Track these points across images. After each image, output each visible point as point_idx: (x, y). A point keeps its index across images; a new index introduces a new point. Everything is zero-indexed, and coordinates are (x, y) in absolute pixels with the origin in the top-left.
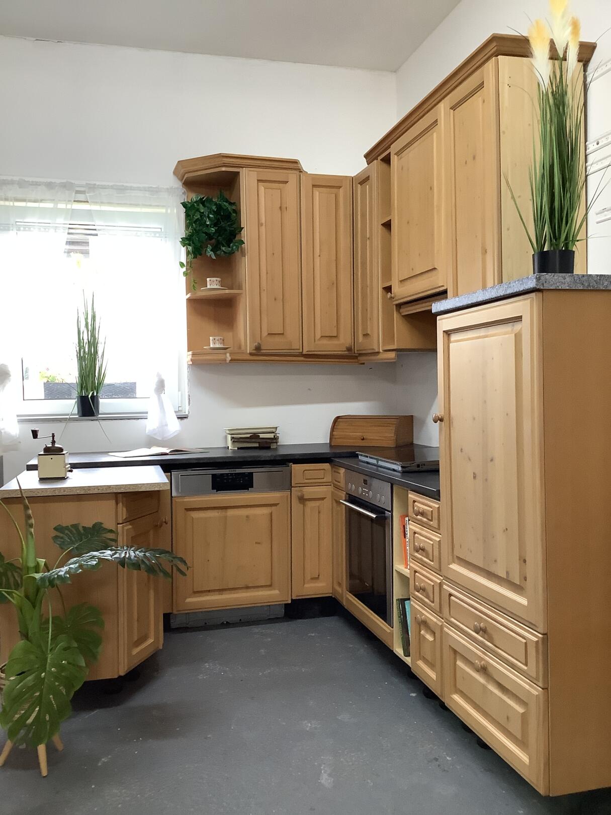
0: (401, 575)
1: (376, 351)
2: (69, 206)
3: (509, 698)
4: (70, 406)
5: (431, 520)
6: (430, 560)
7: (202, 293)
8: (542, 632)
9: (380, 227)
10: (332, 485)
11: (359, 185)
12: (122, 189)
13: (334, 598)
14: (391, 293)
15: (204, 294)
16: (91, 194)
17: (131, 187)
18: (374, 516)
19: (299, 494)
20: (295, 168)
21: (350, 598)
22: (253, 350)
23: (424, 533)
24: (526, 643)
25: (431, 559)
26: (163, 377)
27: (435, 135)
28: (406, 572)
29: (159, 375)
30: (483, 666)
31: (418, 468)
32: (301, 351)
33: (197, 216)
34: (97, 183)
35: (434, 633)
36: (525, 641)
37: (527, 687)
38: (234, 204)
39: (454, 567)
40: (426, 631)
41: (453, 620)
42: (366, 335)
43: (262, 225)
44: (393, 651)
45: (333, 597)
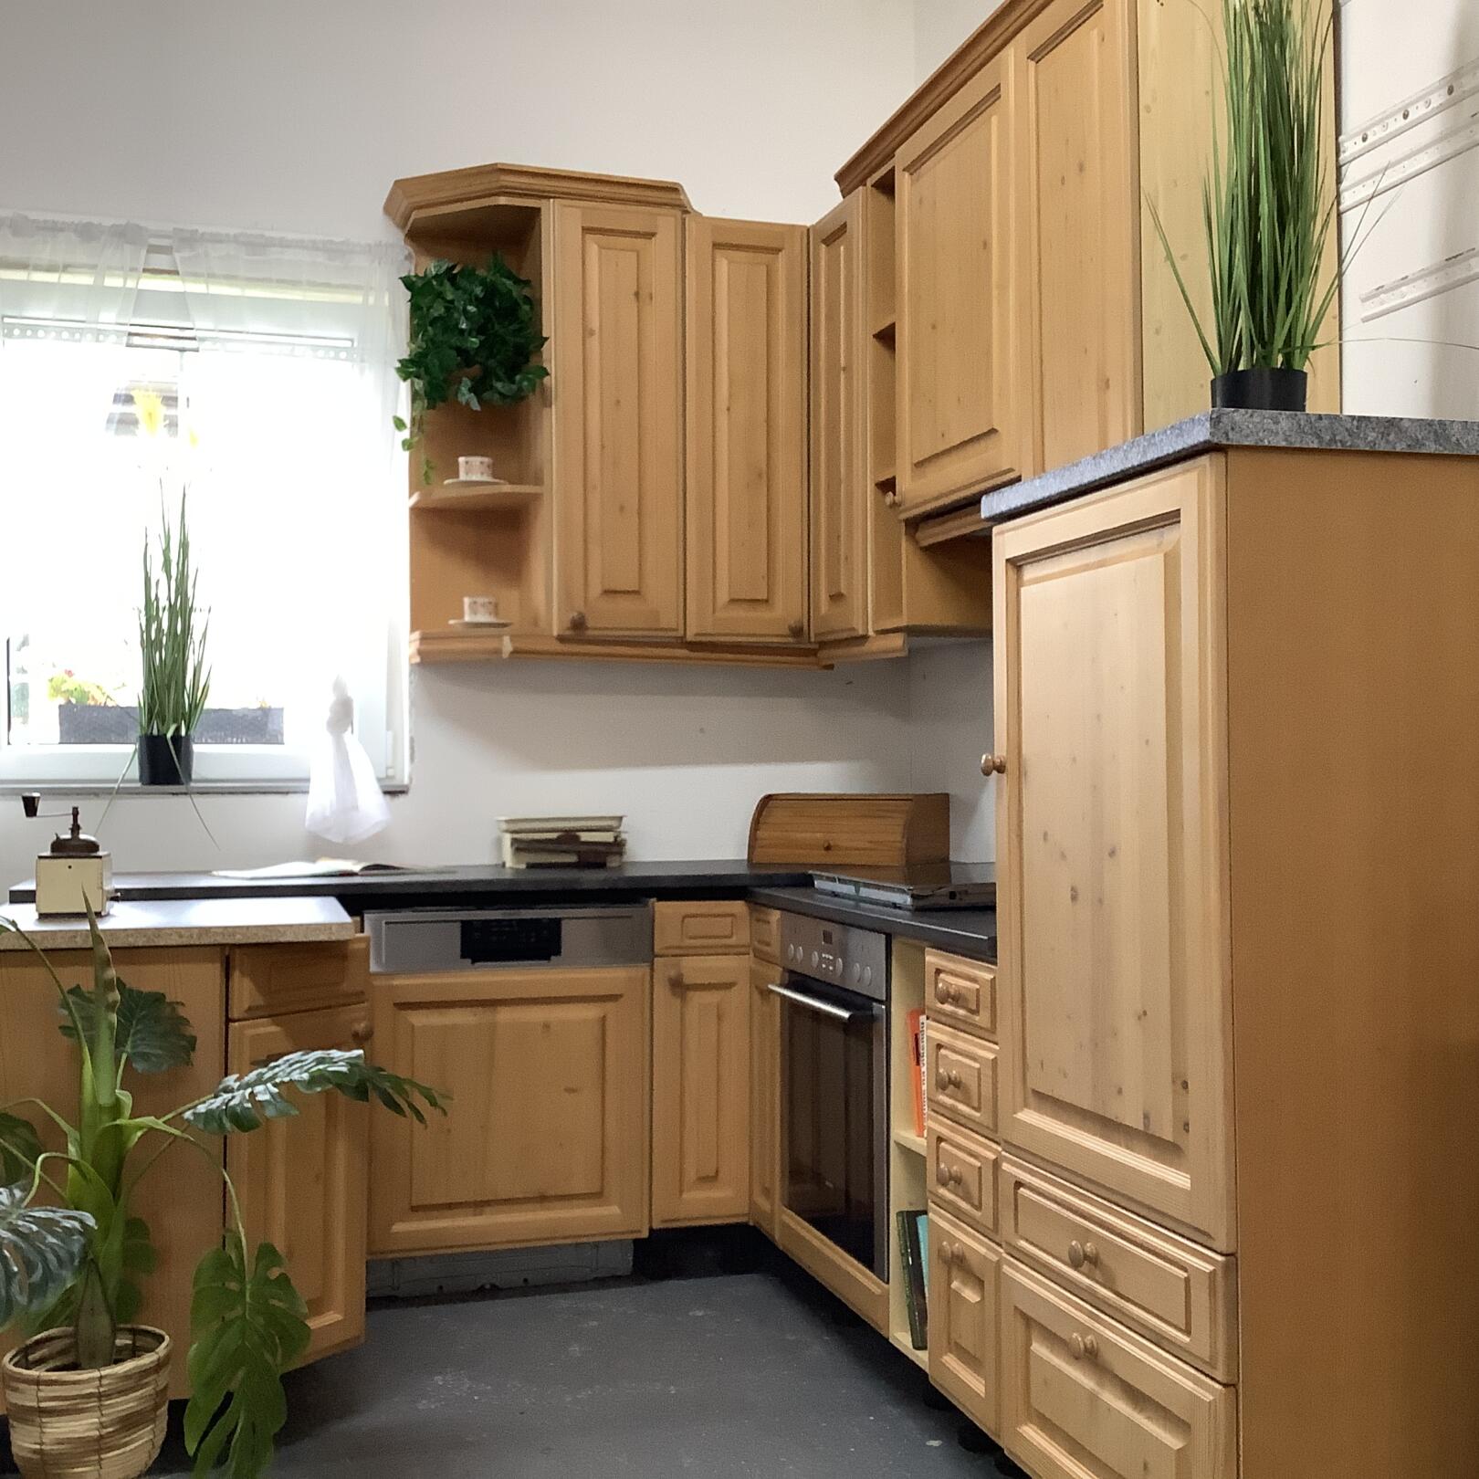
0: (907, 1152)
1: (861, 632)
2: (131, 284)
3: (1148, 1418)
4: (121, 758)
5: (976, 1012)
6: (974, 1108)
7: (446, 490)
8: (1224, 1249)
9: (871, 340)
10: (751, 952)
11: (824, 246)
12: (256, 245)
13: (754, 1227)
14: (895, 494)
15: (453, 493)
16: (186, 254)
17: (282, 239)
18: (846, 1015)
19: (673, 973)
20: (673, 202)
21: (793, 1225)
22: (568, 629)
23: (960, 1045)
24: (1187, 1280)
25: (976, 1105)
26: (350, 694)
27: (994, 119)
28: (919, 1143)
29: (339, 687)
30: (1089, 1346)
31: (952, 901)
32: (681, 633)
33: (438, 310)
34: (201, 229)
35: (979, 1283)
36: (1185, 1275)
37: (1189, 1385)
38: (527, 283)
39: (1029, 1116)
40: (964, 1283)
41: (1023, 1244)
42: (836, 597)
43: (592, 333)
44: (887, 1340)
45: (751, 1224)
